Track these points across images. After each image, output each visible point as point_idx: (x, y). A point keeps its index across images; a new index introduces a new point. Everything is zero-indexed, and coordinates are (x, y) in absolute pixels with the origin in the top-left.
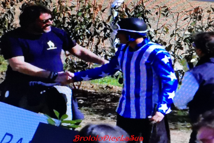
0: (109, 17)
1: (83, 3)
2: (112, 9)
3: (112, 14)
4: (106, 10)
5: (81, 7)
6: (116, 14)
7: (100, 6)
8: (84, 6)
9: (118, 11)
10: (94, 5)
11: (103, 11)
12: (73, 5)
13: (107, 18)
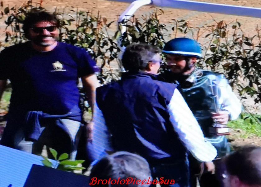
0: (116, 33)
1: (84, 16)
2: (119, 23)
3: (120, 29)
4: (112, 24)
5: (82, 21)
6: (124, 29)
7: (105, 20)
8: (86, 20)
9: (127, 26)
10: (97, 19)
11: (108, 26)
12: (72, 19)
13: (113, 35)
